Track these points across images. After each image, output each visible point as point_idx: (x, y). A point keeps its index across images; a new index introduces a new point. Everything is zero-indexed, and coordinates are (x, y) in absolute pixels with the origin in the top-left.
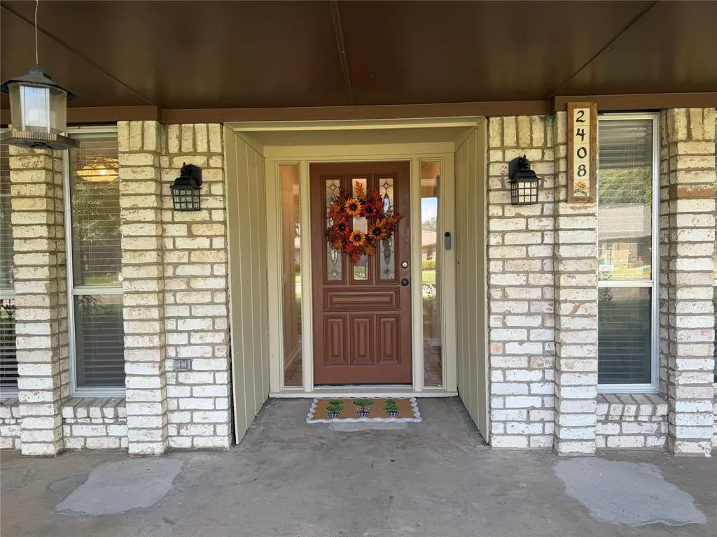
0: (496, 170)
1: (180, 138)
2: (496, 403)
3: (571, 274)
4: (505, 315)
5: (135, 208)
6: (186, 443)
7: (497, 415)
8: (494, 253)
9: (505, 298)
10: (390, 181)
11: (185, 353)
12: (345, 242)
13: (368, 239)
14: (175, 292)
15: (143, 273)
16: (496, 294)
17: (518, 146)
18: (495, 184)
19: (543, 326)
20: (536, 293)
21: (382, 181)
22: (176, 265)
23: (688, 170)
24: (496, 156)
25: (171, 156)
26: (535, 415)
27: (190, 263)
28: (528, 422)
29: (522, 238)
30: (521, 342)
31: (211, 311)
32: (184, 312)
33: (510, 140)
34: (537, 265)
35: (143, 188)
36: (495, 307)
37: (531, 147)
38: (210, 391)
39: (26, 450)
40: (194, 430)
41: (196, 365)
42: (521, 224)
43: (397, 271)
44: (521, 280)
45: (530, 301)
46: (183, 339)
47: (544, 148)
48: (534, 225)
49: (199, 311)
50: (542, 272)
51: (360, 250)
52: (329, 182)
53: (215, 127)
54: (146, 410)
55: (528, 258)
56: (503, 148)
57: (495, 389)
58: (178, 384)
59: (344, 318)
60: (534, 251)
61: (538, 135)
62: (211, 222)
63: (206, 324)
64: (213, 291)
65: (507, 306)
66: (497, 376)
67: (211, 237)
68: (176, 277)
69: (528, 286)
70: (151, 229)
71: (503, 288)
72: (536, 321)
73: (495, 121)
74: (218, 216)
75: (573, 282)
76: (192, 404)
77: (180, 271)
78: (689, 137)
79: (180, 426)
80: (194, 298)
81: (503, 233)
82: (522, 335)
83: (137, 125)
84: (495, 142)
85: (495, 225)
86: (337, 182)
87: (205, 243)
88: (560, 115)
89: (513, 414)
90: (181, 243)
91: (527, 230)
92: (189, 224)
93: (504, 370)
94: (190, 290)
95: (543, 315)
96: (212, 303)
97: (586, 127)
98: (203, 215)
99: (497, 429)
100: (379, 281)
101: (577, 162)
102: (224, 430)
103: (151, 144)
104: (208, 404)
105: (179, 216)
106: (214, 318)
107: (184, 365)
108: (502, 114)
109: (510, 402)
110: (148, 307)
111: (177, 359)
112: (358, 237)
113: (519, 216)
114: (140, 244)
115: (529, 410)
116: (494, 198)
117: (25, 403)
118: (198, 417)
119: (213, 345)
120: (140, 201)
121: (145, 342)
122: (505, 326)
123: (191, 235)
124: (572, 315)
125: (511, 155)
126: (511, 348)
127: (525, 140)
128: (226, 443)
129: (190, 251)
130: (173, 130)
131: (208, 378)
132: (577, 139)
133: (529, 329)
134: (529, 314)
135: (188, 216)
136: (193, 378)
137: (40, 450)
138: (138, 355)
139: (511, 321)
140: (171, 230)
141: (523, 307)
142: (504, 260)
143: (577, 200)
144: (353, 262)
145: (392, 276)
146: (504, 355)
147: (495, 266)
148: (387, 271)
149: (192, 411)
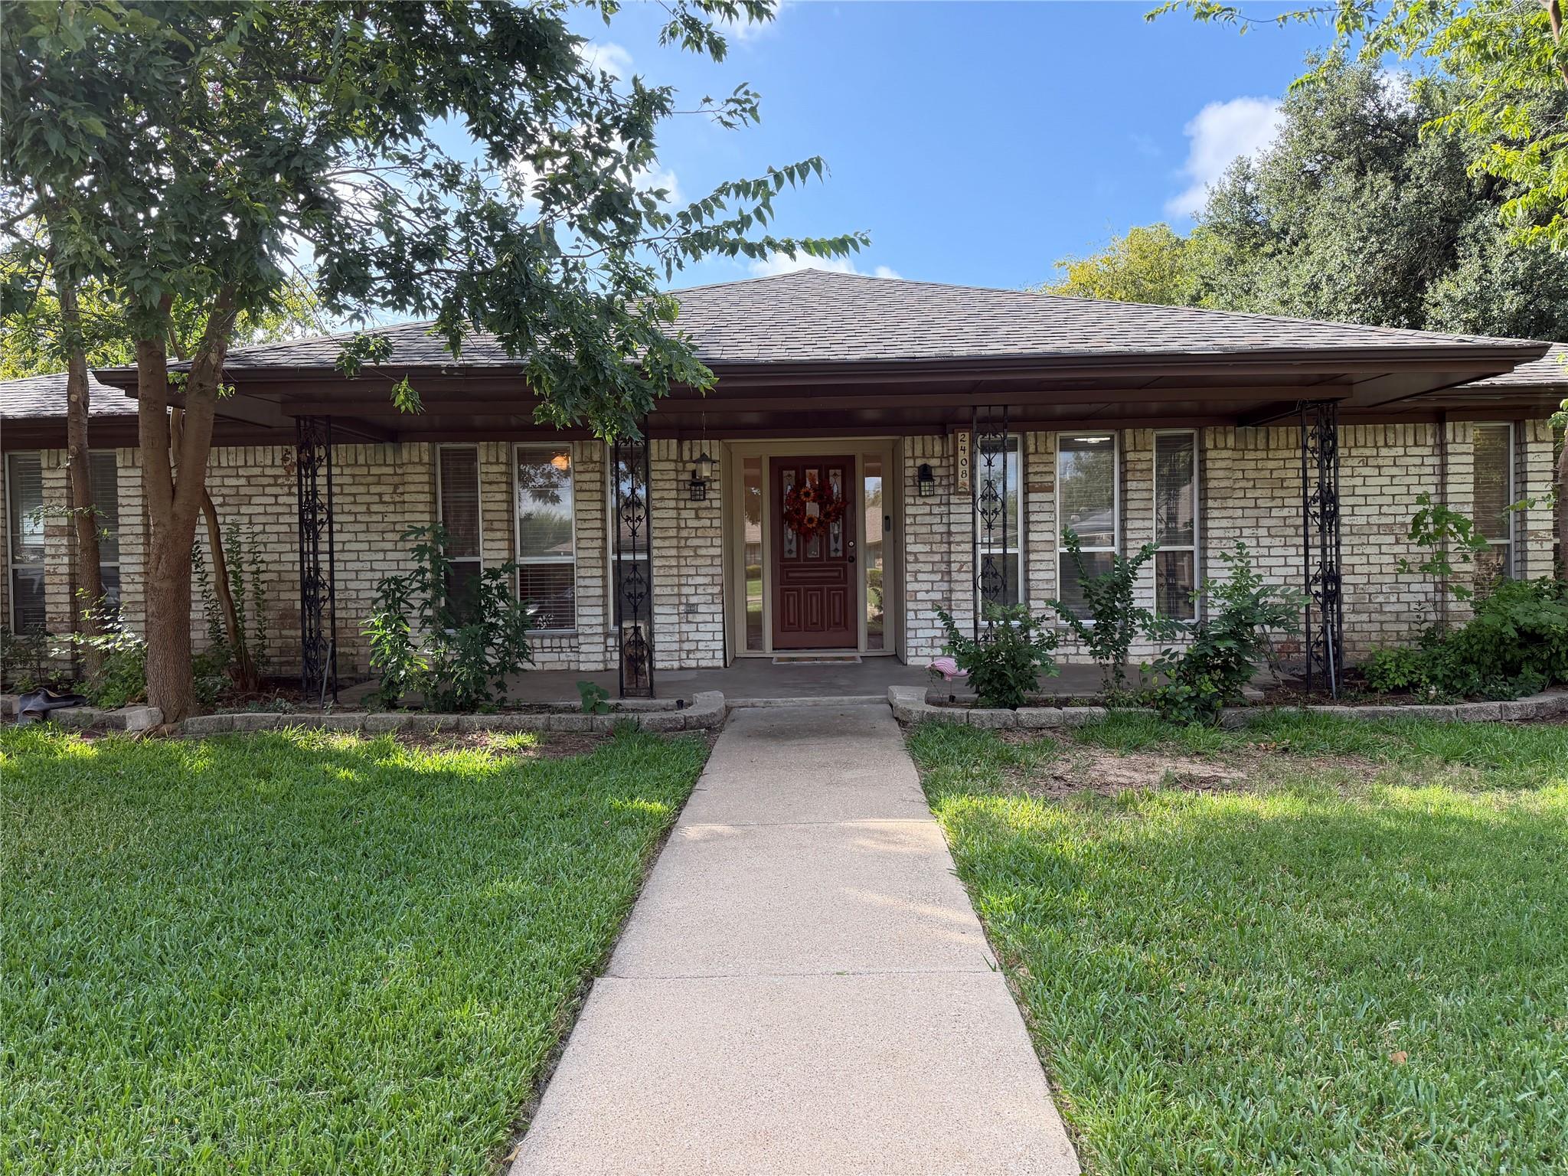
0: (909, 472)
1: (691, 450)
2: (910, 634)
3: (958, 543)
4: (916, 572)
5: (662, 499)
6: (693, 664)
7: (911, 643)
8: (909, 530)
9: (916, 561)
10: (839, 472)
11: (693, 600)
12: (800, 523)
13: (820, 522)
14: (686, 557)
15: (667, 543)
16: (911, 558)
17: (924, 456)
18: (909, 482)
19: (942, 580)
20: (937, 558)
21: (832, 472)
22: (687, 539)
23: (1036, 473)
24: (909, 463)
25: (685, 463)
26: (937, 642)
27: (697, 537)
28: (932, 647)
29: (928, 519)
30: (927, 592)
31: (711, 570)
32: (692, 571)
33: (918, 452)
34: (938, 538)
35: (668, 486)
36: (910, 567)
37: (933, 457)
38: (710, 627)
39: (583, 667)
40: (699, 655)
41: (701, 609)
42: (927, 509)
43: (844, 551)
44: (927, 548)
45: (933, 563)
46: (691, 590)
47: (941, 458)
48: (936, 510)
49: (703, 571)
50: (941, 542)
51: (812, 531)
52: (785, 473)
53: (715, 442)
54: (668, 639)
55: (932, 533)
56: (914, 458)
57: (910, 624)
58: (688, 622)
59: (798, 591)
60: (935, 528)
61: (938, 448)
62: (711, 508)
63: (707, 580)
64: (713, 557)
65: (919, 566)
66: (911, 615)
67: (711, 519)
68: (686, 547)
69: (932, 552)
70: (673, 514)
71: (915, 554)
72: (938, 577)
73: (908, 439)
74: (716, 504)
75: (959, 549)
76: (699, 636)
77: (689, 543)
78: (1036, 452)
79: (689, 652)
80: (699, 562)
81: (915, 516)
82: (928, 586)
83: (664, 442)
84: (909, 453)
85: (909, 510)
86: (793, 473)
87: (707, 523)
88: (950, 436)
89: (923, 642)
90: (690, 523)
91: (931, 514)
92: (697, 510)
93: (915, 611)
94: (696, 556)
95: (942, 572)
96: (712, 565)
97: (966, 445)
98: (707, 503)
99: (911, 652)
100: (829, 558)
101: (961, 468)
102: (720, 655)
103: (673, 455)
104: (709, 636)
105: (689, 504)
106: (713, 576)
107: (692, 609)
108: (913, 434)
109: (920, 633)
110: (670, 567)
111: (687, 604)
112: (811, 520)
113: (925, 504)
114: (665, 523)
115: (933, 638)
116: (908, 491)
117: (583, 634)
118: (701, 646)
119: (712, 595)
120: (665, 494)
121: (668, 591)
122: (916, 581)
123: (697, 517)
124: (959, 571)
125: (919, 462)
126: (920, 596)
127: (928, 452)
128: (721, 663)
129: (697, 529)
130: (686, 444)
131: (709, 618)
132: (961, 453)
133: (933, 582)
134: (933, 572)
135: (696, 505)
136: (699, 618)
137: (592, 667)
138: (664, 600)
139: (920, 577)
140: (685, 514)
141: (929, 567)
142: (915, 534)
143: (961, 493)
144: (806, 541)
145: (840, 554)
146: (916, 600)
147: (910, 539)
148: (836, 550)
149: (697, 641)
